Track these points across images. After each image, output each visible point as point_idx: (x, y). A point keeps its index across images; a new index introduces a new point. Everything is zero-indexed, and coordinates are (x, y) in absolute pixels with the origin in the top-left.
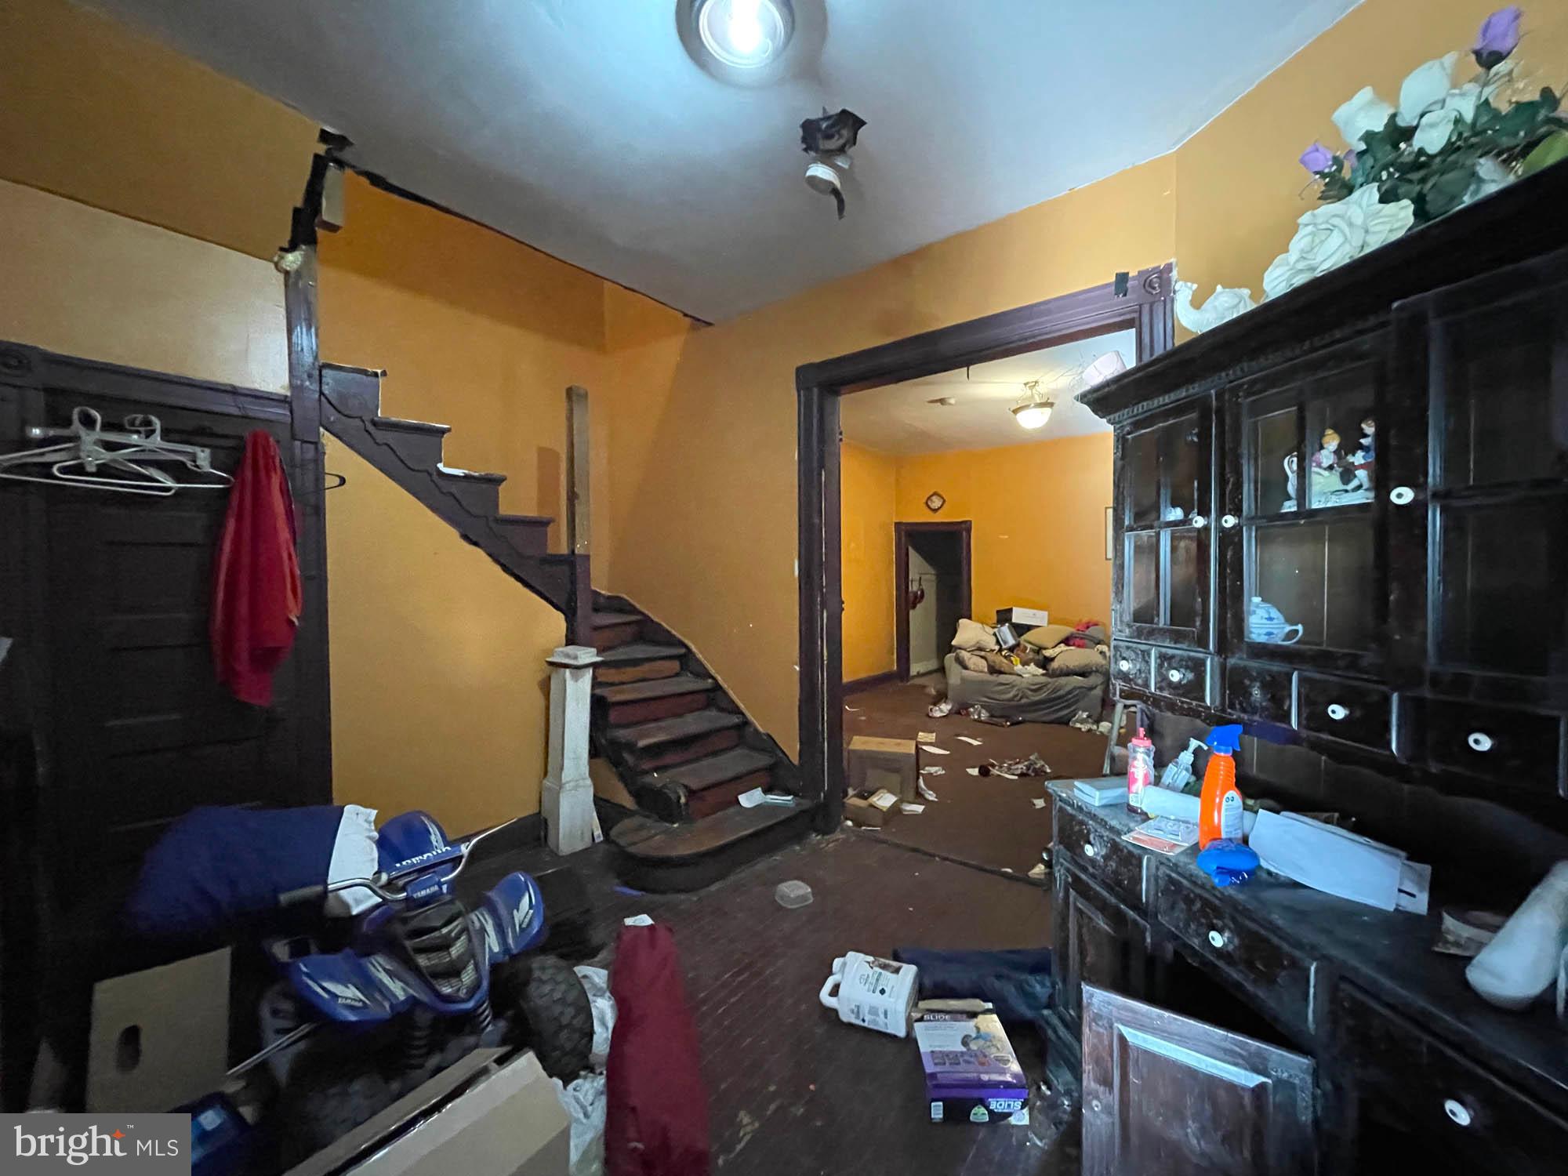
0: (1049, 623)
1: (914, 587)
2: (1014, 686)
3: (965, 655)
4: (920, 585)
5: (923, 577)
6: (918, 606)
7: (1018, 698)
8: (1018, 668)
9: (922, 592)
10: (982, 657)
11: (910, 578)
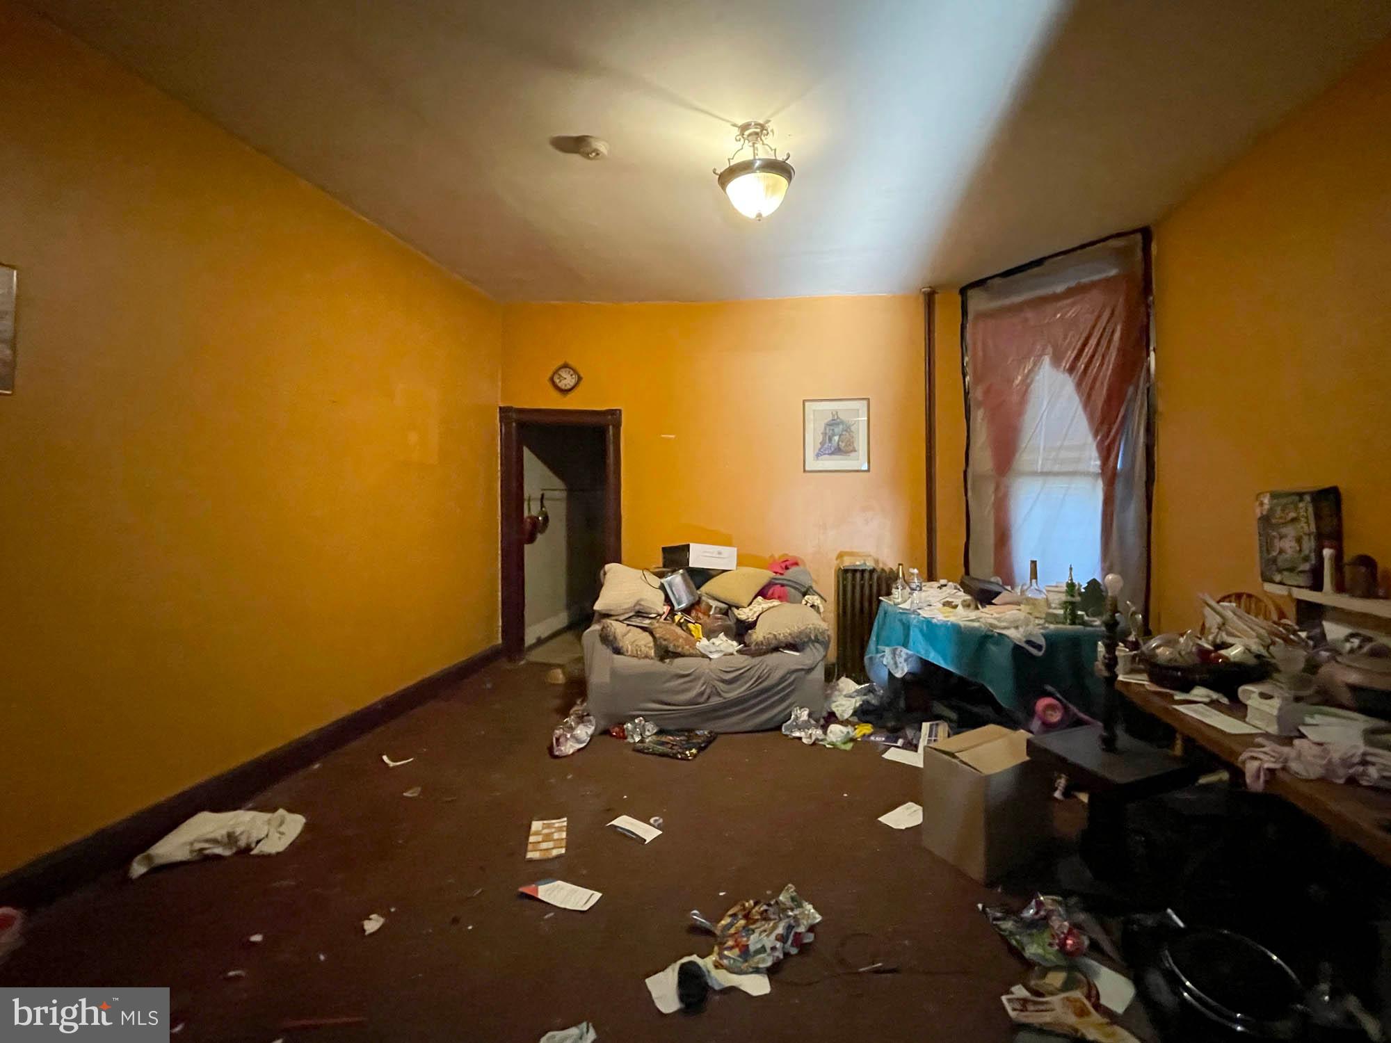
0: (739, 564)
1: (532, 510)
2: (698, 678)
3: (617, 628)
4: (542, 506)
5: (548, 494)
6: (540, 537)
7: (705, 696)
8: (703, 644)
9: (546, 519)
10: (644, 629)
11: (526, 496)
